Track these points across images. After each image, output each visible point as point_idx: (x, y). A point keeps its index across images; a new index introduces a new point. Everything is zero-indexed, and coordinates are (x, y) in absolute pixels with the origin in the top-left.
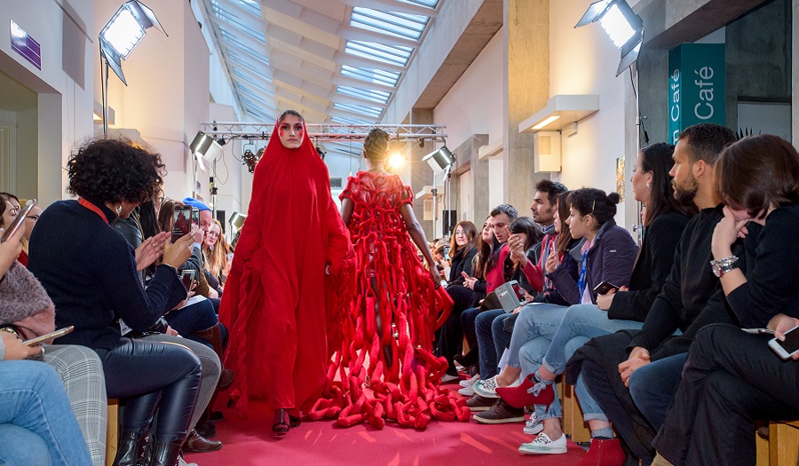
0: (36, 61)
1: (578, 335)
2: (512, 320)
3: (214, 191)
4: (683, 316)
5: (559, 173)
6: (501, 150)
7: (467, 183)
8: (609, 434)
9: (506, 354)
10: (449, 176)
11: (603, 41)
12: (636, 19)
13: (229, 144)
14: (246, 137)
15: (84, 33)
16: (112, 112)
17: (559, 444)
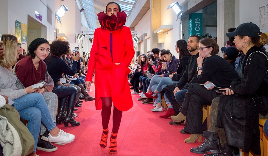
0: (41, 20)
1: (164, 84)
2: (150, 80)
3: (82, 47)
4: (188, 80)
5: (164, 43)
6: (150, 37)
7: (142, 45)
8: (172, 107)
10: (138, 43)
11: (173, 12)
13: (86, 36)
14: (90, 35)
15: (52, 12)
16: (58, 30)
17: (161, 109)
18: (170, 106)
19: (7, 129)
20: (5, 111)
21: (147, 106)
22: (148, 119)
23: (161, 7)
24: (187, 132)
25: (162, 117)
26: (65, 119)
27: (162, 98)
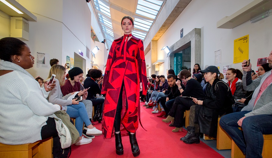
1: (160, 96)
2: (151, 94)
5: (159, 71)
6: (150, 67)
9: (150, 99)
11: (165, 53)
12: (170, 50)
17: (157, 111)
18: (163, 110)
19: (62, 127)
20: (60, 115)
21: (149, 110)
22: (150, 117)
23: (157, 49)
24: (173, 126)
25: (158, 116)
26: (99, 118)
27: (158, 105)
